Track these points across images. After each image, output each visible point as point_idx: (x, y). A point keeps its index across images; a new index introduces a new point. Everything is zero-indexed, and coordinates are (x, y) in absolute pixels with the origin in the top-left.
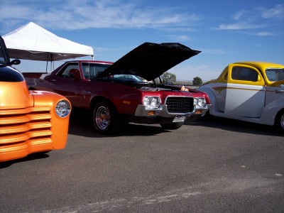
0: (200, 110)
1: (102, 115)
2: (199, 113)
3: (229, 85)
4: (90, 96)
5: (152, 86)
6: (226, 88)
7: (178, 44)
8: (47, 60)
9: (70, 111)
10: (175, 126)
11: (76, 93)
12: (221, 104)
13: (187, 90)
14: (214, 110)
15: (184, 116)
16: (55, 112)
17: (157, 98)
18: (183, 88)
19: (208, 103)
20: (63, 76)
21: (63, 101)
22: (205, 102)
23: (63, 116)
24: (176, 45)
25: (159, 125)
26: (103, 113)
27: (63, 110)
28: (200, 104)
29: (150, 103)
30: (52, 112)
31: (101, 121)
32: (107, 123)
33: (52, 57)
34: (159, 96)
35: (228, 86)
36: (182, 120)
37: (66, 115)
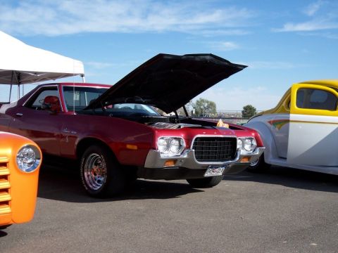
0: (248, 157)
1: (94, 167)
2: (246, 161)
3: (292, 117)
4: (76, 137)
5: (172, 120)
6: (288, 121)
7: (211, 55)
8: (11, 83)
9: (39, 162)
10: (210, 182)
11: (56, 134)
12: (281, 147)
13: (226, 126)
14: (271, 156)
15: (222, 166)
16: (16, 164)
17: (179, 140)
18: (221, 124)
19: (259, 145)
20: (35, 108)
21: (28, 147)
22: (255, 143)
23: (28, 170)
24: (208, 57)
25: (184, 182)
26: (96, 164)
27: (29, 161)
28: (247, 147)
29: (168, 147)
30: (10, 165)
31: (93, 176)
32: (102, 179)
33: (19, 78)
34: (182, 136)
35: (291, 119)
36: (219, 172)
37: (34, 168)
